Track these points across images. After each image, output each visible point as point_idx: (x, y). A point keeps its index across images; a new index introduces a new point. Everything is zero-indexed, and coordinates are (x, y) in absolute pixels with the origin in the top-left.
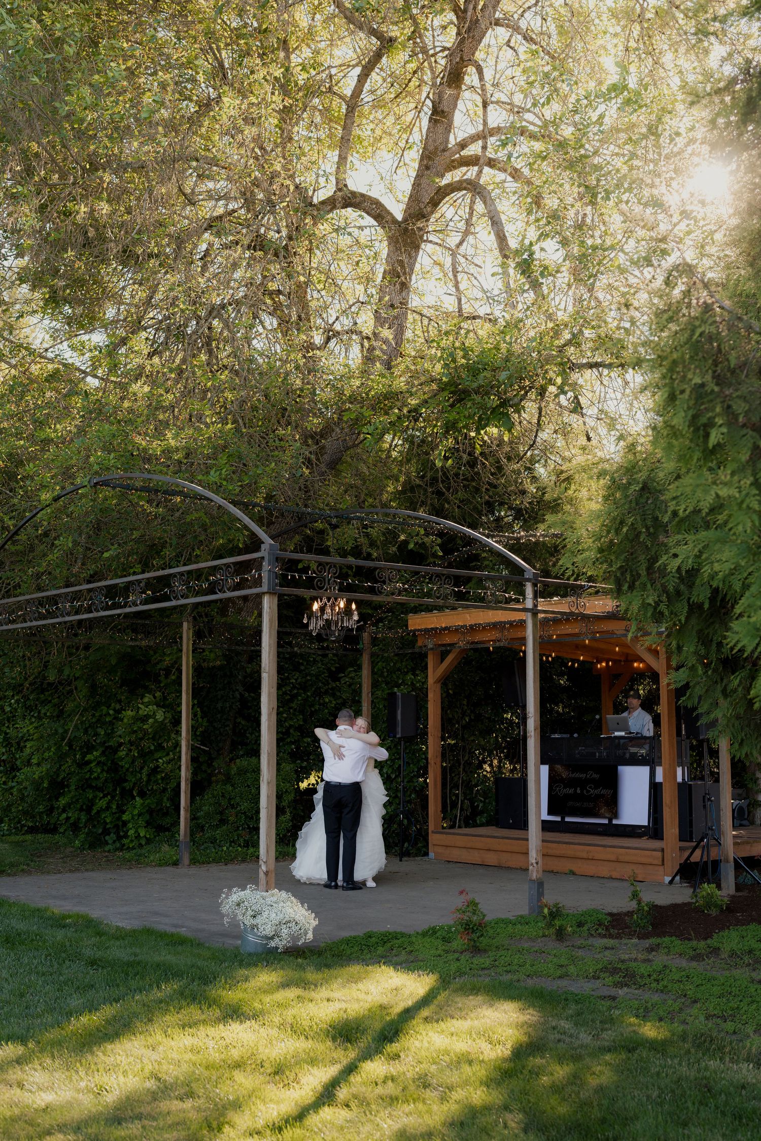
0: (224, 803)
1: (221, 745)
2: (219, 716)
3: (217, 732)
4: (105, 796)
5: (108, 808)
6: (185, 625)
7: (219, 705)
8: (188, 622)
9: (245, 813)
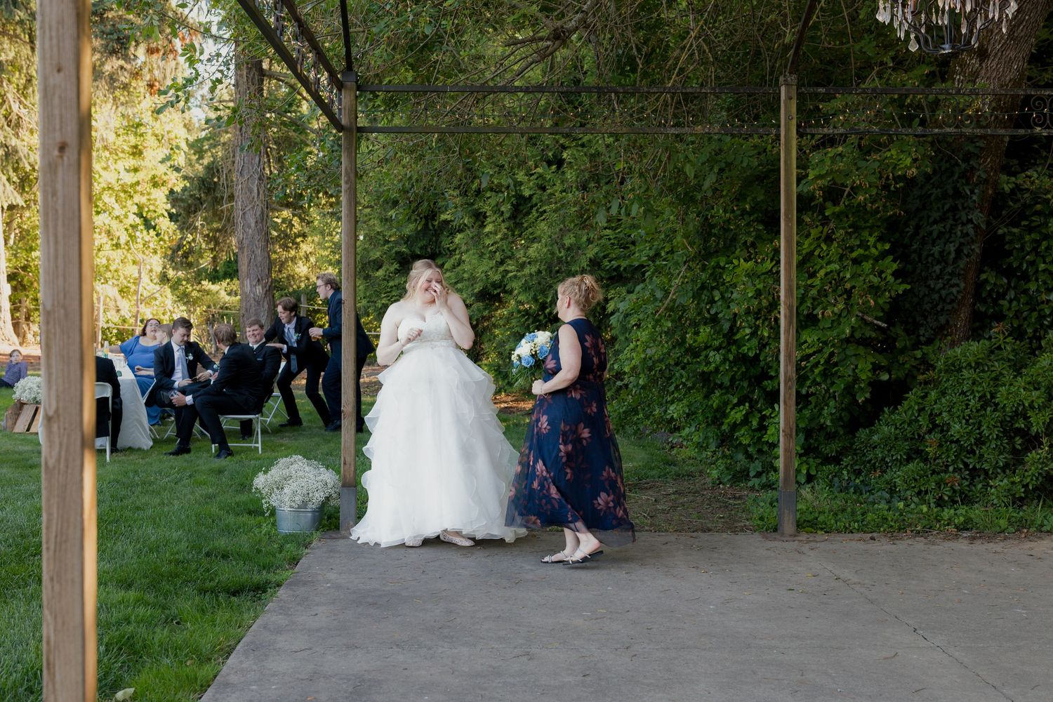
0: (924, 421)
1: (942, 319)
2: (937, 268)
3: (936, 296)
4: (740, 403)
5: (746, 421)
6: (783, 89)
7: (936, 250)
8: (788, 85)
9: (958, 441)
